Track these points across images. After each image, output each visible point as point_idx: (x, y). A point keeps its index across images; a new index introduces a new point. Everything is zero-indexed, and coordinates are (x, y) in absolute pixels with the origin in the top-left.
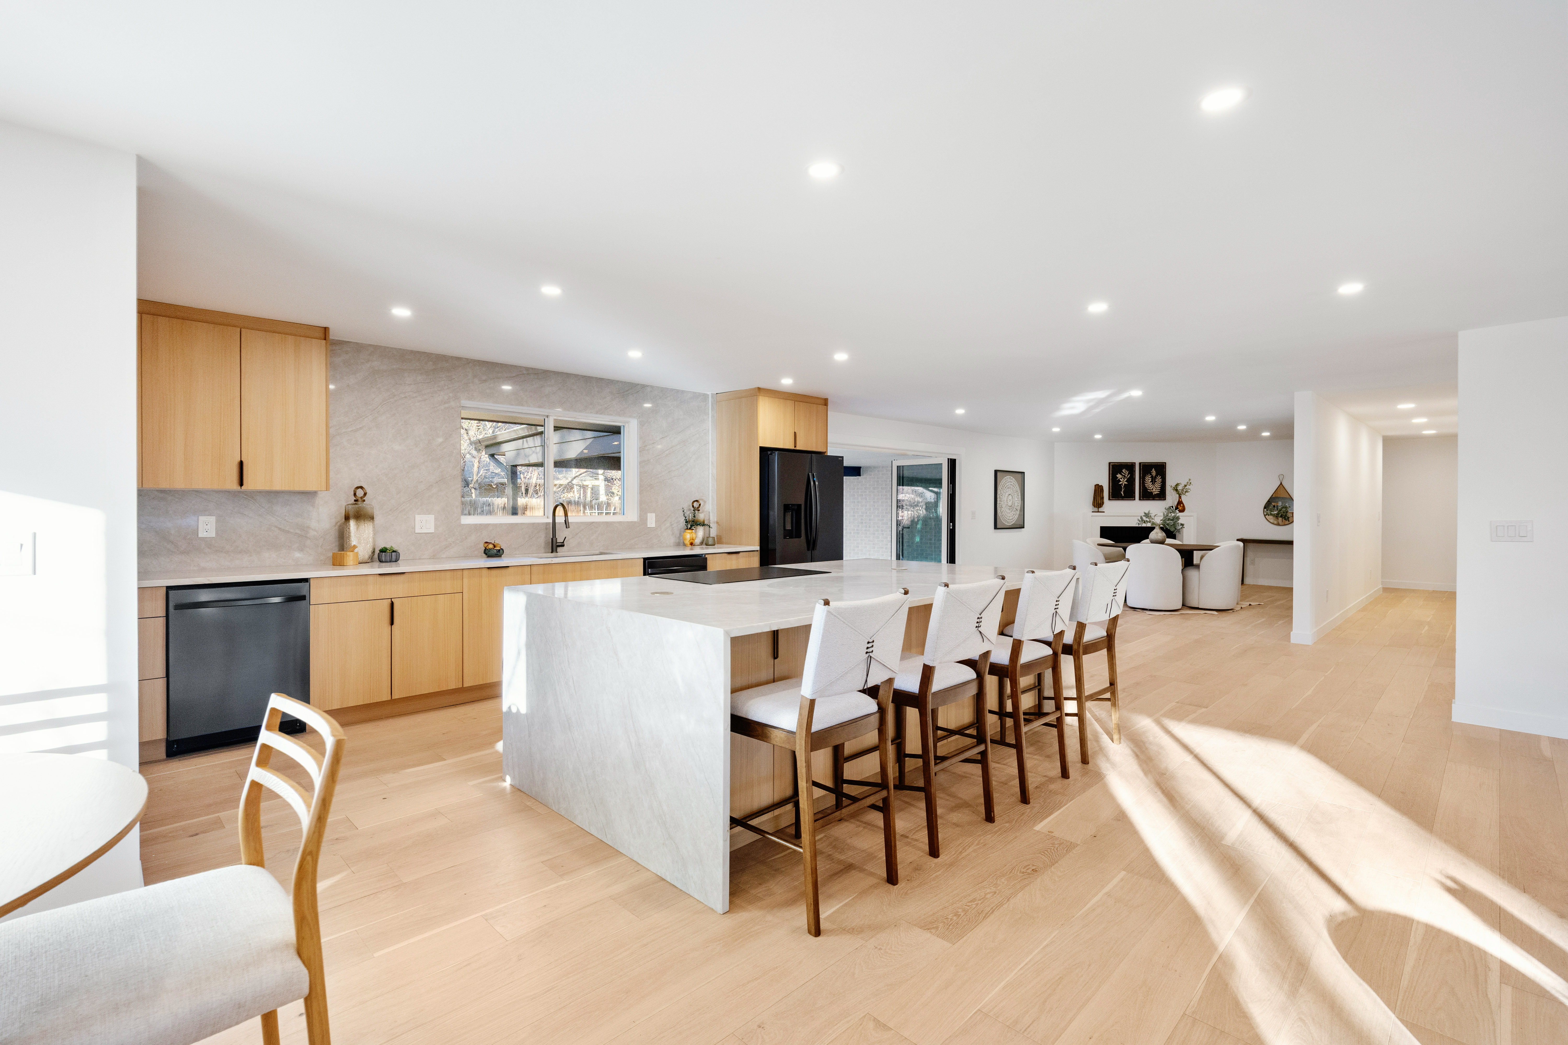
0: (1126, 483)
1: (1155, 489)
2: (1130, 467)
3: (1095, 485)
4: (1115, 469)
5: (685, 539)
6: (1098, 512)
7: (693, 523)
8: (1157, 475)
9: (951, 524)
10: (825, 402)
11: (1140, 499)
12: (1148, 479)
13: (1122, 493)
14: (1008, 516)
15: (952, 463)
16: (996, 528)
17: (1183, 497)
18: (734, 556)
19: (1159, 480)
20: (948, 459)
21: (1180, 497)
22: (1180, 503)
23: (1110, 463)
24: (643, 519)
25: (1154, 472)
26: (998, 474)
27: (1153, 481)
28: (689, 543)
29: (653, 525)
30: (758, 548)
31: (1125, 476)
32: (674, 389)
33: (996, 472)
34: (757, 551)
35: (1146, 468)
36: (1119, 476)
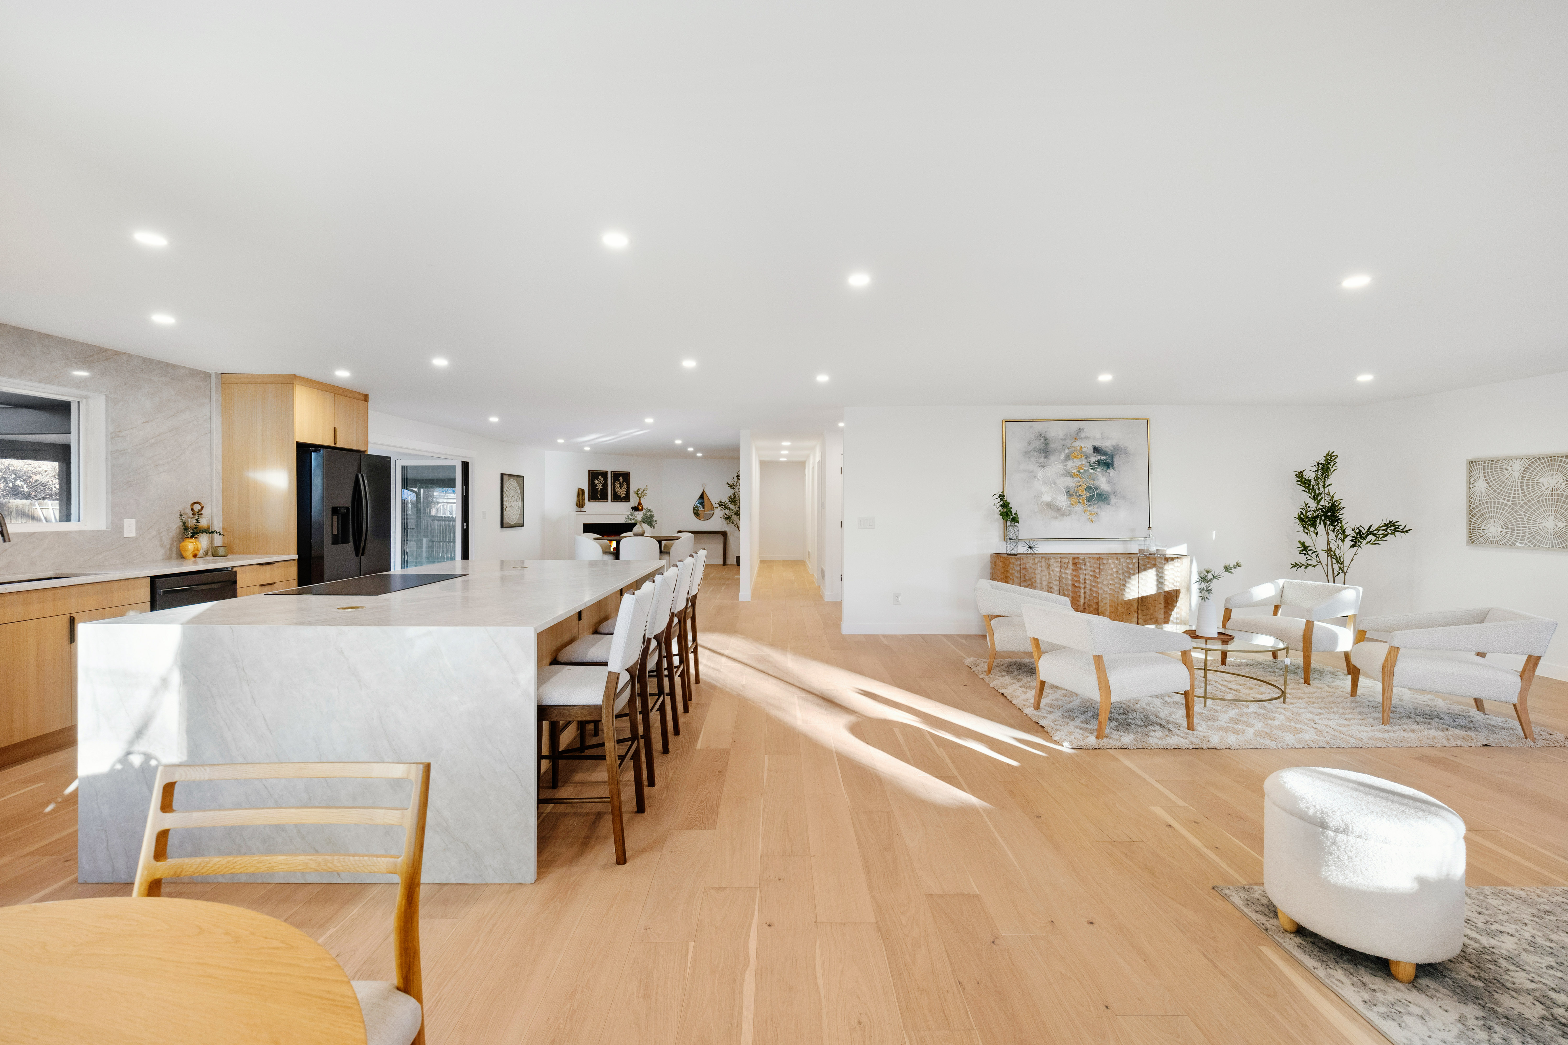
0: (602, 487)
1: (622, 493)
2: (604, 474)
3: (579, 489)
4: (594, 475)
5: (186, 550)
6: (581, 511)
7: (192, 531)
8: (623, 482)
9: (465, 524)
10: (366, 398)
11: (611, 501)
12: (617, 485)
13: (599, 496)
14: (512, 516)
15: (466, 466)
16: (502, 526)
17: (641, 499)
18: (268, 567)
19: (625, 485)
20: (462, 461)
21: (640, 500)
22: (640, 504)
23: (589, 471)
24: (117, 527)
25: (621, 479)
26: (505, 478)
27: (621, 486)
28: (191, 555)
29: (133, 534)
30: (296, 557)
31: (600, 482)
32: (163, 362)
33: (502, 475)
34: (294, 560)
35: (616, 476)
36: (596, 481)
